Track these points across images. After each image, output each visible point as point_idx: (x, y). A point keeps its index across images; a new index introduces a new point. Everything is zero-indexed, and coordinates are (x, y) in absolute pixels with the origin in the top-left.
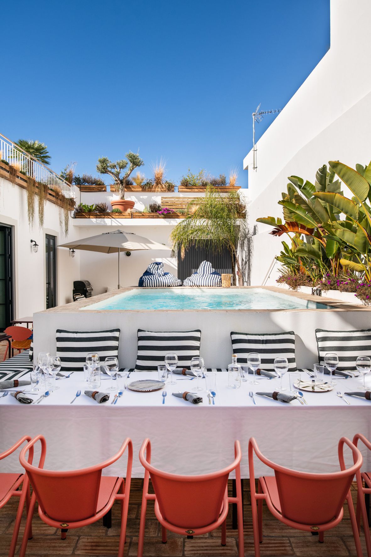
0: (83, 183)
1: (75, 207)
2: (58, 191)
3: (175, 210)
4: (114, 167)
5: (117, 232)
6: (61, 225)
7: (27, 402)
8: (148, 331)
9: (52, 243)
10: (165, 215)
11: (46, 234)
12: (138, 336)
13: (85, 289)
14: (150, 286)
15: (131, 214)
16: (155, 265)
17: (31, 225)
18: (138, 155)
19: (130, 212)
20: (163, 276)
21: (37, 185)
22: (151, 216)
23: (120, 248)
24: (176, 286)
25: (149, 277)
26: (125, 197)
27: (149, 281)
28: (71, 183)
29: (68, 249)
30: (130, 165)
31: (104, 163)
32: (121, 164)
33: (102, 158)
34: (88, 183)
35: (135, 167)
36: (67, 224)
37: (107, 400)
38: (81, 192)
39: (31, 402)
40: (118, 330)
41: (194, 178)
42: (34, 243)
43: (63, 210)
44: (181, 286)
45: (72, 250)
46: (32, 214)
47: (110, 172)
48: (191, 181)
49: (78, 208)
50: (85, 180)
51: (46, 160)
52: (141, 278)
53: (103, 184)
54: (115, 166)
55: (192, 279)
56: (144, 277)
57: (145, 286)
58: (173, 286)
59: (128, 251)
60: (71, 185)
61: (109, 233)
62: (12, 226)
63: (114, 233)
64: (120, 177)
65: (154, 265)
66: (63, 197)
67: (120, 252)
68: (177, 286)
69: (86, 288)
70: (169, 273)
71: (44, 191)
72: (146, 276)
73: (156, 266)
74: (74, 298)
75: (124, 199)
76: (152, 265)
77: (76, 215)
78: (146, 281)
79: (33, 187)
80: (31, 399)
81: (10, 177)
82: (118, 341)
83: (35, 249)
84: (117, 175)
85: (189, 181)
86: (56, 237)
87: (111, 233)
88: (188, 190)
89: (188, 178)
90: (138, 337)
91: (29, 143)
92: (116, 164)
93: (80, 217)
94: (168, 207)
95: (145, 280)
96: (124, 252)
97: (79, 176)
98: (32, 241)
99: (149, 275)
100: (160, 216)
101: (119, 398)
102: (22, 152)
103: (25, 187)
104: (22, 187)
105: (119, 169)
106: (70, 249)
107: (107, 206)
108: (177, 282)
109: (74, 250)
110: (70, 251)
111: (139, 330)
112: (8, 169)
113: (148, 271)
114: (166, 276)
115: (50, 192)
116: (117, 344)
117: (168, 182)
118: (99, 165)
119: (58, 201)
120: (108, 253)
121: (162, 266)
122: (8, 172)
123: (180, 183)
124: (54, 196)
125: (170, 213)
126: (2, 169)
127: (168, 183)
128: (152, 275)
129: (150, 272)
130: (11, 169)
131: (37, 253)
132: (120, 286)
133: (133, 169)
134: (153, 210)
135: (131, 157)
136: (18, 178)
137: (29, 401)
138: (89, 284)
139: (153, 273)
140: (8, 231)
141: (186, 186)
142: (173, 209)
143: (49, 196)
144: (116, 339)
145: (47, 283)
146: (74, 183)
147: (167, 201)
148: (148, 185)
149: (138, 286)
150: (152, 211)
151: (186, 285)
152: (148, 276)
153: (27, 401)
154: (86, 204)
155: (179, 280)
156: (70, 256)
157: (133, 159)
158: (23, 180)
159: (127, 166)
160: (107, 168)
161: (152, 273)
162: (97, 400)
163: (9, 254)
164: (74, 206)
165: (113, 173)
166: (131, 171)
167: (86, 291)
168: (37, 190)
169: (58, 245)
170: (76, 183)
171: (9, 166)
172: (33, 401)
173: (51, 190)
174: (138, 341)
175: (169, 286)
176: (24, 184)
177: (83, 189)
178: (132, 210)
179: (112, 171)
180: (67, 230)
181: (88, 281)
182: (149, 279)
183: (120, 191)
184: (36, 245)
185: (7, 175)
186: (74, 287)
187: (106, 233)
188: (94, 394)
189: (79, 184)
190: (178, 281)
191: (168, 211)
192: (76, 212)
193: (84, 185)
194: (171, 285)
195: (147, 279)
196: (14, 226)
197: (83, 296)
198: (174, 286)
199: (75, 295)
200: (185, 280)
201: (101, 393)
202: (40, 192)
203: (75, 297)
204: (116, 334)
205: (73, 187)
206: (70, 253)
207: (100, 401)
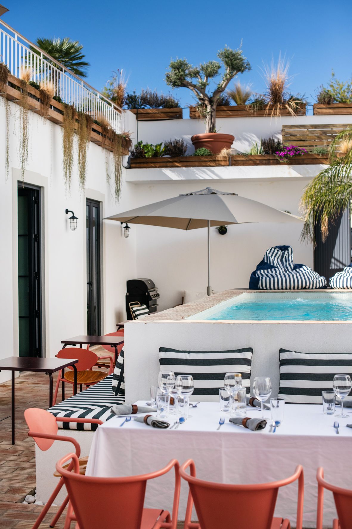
0: (142, 105)
1: (130, 149)
2: (105, 123)
3: (307, 149)
4: (196, 74)
5: (206, 192)
6: (108, 182)
7: (164, 427)
8: (296, 352)
9: (94, 215)
10: (290, 159)
11: (87, 199)
12: (280, 359)
13: (147, 294)
14: (271, 289)
15: (228, 159)
16: (278, 251)
17: (67, 184)
18: (240, 51)
19: (226, 155)
20: (292, 270)
21: (77, 117)
22: (264, 162)
23: (211, 221)
24: (316, 288)
25: (268, 272)
26: (217, 129)
27: (268, 279)
28: (121, 107)
29: (119, 223)
30: (225, 70)
31: (180, 70)
32: (209, 70)
33: (176, 60)
34: (150, 105)
35: (235, 74)
36: (118, 179)
37: (263, 428)
38: (138, 120)
39: (167, 427)
40: (250, 350)
41: (343, 89)
42: (70, 215)
43: (112, 155)
44: (325, 287)
45: (124, 225)
46: (69, 166)
47: (191, 84)
48: (336, 95)
49: (135, 150)
50: (145, 100)
51: (81, 69)
52: (254, 273)
53: (177, 106)
54: (198, 73)
55: (345, 275)
56: (259, 272)
57: (261, 288)
58: (311, 287)
59: (222, 225)
60: (122, 111)
61: (191, 194)
62: (40, 187)
63: (200, 193)
64: (206, 92)
65: (276, 251)
66: (113, 132)
67: (211, 226)
68: (319, 288)
69: (149, 293)
70: (303, 265)
71: (87, 127)
72: (262, 271)
73: (279, 253)
74: (128, 309)
75: (215, 132)
76: (273, 250)
77: (132, 163)
78: (264, 280)
79: (71, 121)
80: (167, 423)
81: (41, 108)
82: (250, 366)
83: (72, 224)
84: (202, 88)
85: (334, 95)
86: (100, 203)
87: (195, 194)
88: (331, 111)
89: (330, 89)
90: (280, 361)
91: (54, 43)
92: (198, 69)
93: (138, 165)
94: (294, 144)
95: (262, 278)
96: (215, 227)
97: (134, 93)
98: (67, 211)
99: (267, 269)
100: (281, 161)
101: (277, 428)
102: (51, 62)
103: (60, 122)
104: (54, 121)
105: (205, 78)
106: (122, 223)
107: (185, 145)
108: (318, 281)
109: (129, 225)
110: (121, 227)
111: (282, 351)
112: (38, 96)
113: (266, 261)
114: (298, 270)
115: (95, 126)
116: (249, 370)
117: (294, 98)
118: (172, 73)
119: (106, 141)
120: (186, 230)
121: (290, 253)
122: (38, 101)
123: (317, 99)
124: (99, 133)
125: (300, 155)
126: (32, 97)
127: (294, 100)
128: (273, 269)
129: (269, 263)
130: (43, 96)
131: (76, 230)
132: (211, 289)
133: (231, 77)
134: (267, 149)
135: (227, 57)
136: (51, 108)
137: (166, 425)
138: (153, 286)
139: (275, 265)
140: (34, 196)
141: (329, 103)
142: (305, 148)
143: (94, 135)
144: (248, 362)
145: (87, 283)
146: (126, 107)
147: (294, 133)
148: (258, 105)
149: (248, 287)
150: (267, 153)
151: (335, 287)
152: (266, 271)
153: (163, 425)
154: (149, 144)
155: (322, 278)
156: (122, 235)
157: (231, 60)
158: (57, 110)
159: (220, 71)
160: (184, 79)
161: (272, 264)
162: (249, 427)
163: (35, 234)
164: (128, 148)
165: (195, 86)
166: (228, 80)
167: (149, 298)
168: (76, 125)
169: (104, 218)
170: (129, 106)
171: (40, 91)
172: (170, 425)
173: (96, 122)
174: (280, 366)
175: (305, 288)
176: (59, 117)
177: (141, 117)
178: (230, 151)
179: (193, 83)
180: (118, 191)
181: (150, 281)
182: (268, 276)
183: (208, 117)
184: (73, 217)
185: (37, 104)
186: (128, 291)
187: (187, 195)
188: (246, 420)
189: (134, 108)
190: (320, 279)
191: (297, 150)
192: (132, 157)
193: (144, 108)
194: (307, 287)
195: (265, 276)
196: (43, 187)
197: (145, 306)
198: (312, 289)
199: (131, 305)
200: (333, 278)
201: (255, 420)
202: (81, 128)
203: (132, 308)
204: (247, 355)
205: (125, 113)
206: (121, 230)
207: (255, 428)
